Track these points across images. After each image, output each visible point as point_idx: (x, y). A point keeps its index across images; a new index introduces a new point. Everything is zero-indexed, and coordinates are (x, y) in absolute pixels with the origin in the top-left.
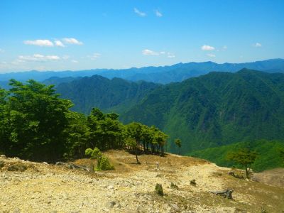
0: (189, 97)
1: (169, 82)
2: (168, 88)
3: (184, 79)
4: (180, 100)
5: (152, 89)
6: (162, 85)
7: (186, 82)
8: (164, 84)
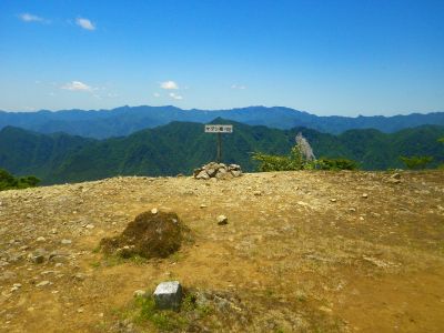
0: (141, 159)
1: (107, 136)
2: (106, 145)
3: (132, 131)
4: (126, 164)
5: (80, 147)
6: (95, 141)
7: (135, 135)
8: (99, 138)
